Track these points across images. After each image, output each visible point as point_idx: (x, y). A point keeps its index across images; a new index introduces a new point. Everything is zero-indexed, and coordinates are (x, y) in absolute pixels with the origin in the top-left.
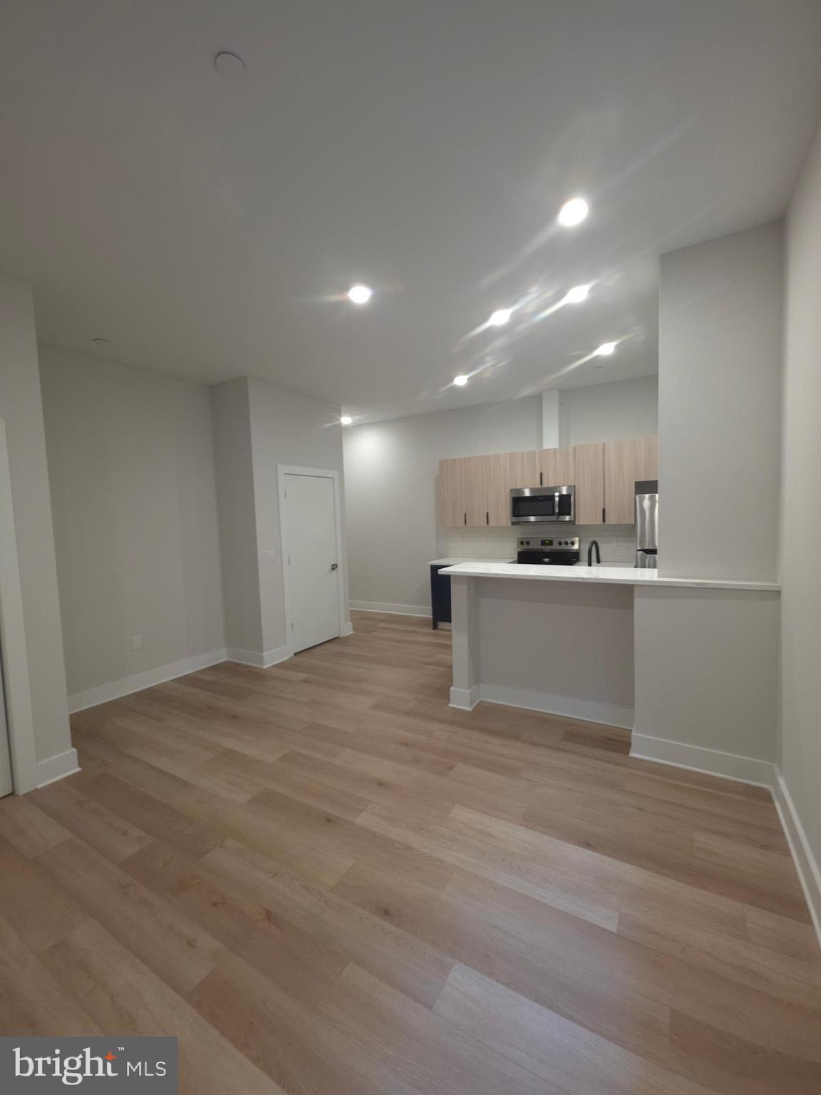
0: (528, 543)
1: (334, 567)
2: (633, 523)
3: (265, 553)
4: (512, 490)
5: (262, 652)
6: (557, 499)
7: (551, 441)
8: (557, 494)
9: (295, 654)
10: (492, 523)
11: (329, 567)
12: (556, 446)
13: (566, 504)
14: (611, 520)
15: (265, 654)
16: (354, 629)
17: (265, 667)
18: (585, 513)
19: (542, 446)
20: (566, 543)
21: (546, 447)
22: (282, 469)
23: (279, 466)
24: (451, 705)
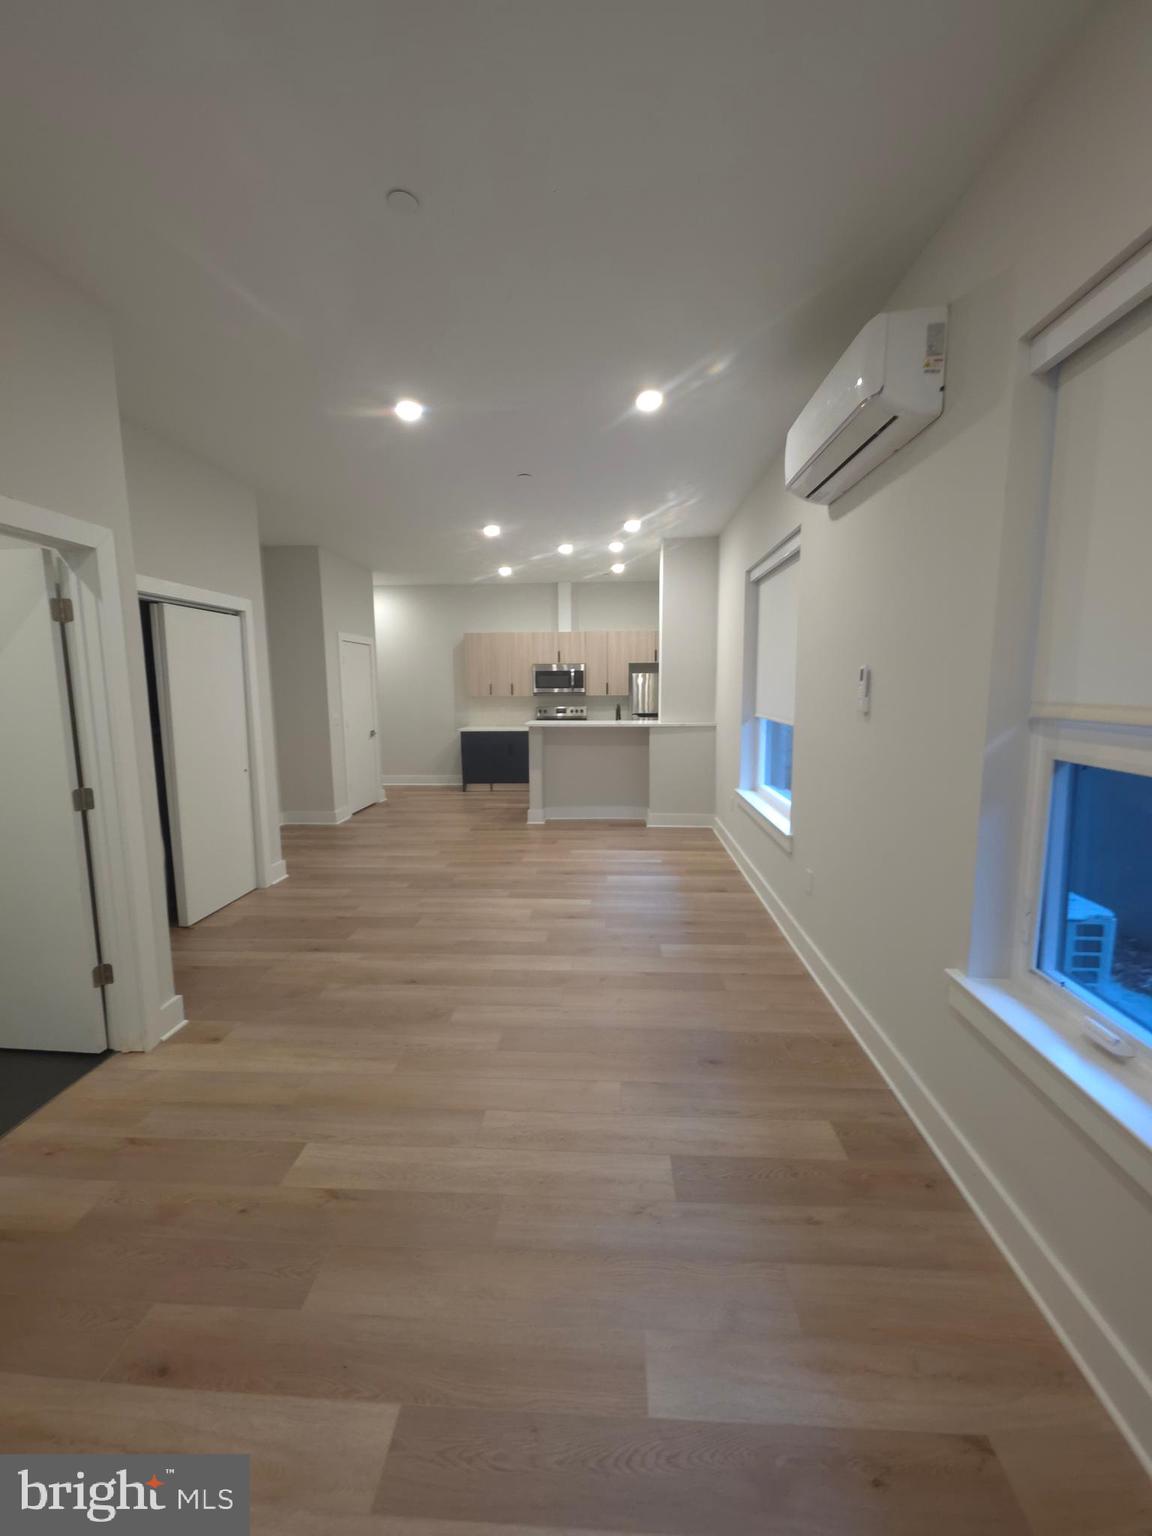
0: (545, 711)
1: (373, 733)
2: (627, 694)
3: (333, 715)
4: (537, 665)
5: (333, 809)
6: (573, 674)
7: (565, 626)
8: (573, 670)
9: (354, 814)
10: (516, 693)
11: (369, 734)
12: (569, 630)
13: (580, 678)
14: (612, 692)
15: (336, 811)
16: (387, 796)
17: (338, 823)
18: (593, 687)
19: (557, 629)
20: (577, 711)
21: (561, 630)
22: (342, 636)
23: (340, 634)
24: (529, 823)
